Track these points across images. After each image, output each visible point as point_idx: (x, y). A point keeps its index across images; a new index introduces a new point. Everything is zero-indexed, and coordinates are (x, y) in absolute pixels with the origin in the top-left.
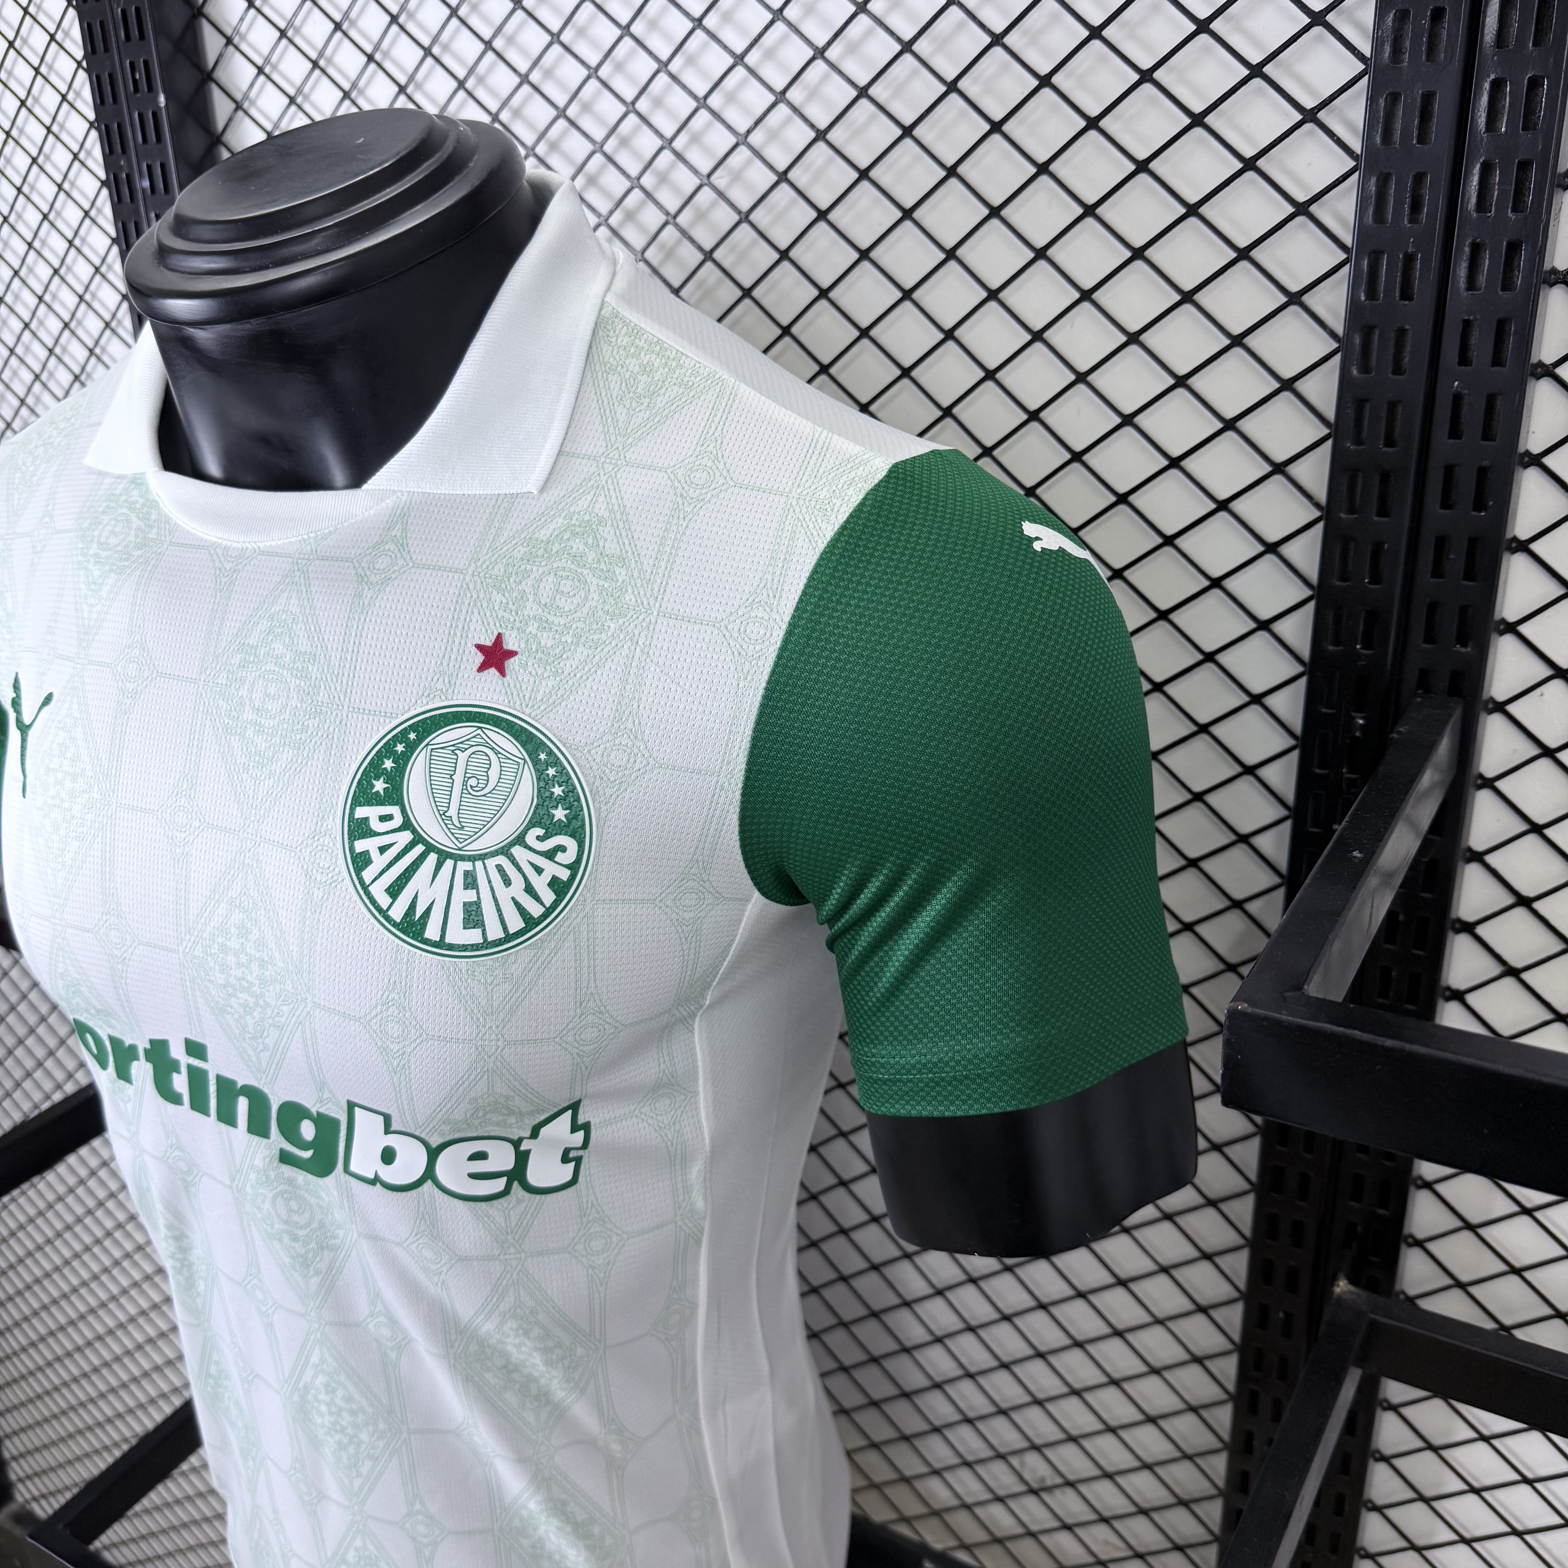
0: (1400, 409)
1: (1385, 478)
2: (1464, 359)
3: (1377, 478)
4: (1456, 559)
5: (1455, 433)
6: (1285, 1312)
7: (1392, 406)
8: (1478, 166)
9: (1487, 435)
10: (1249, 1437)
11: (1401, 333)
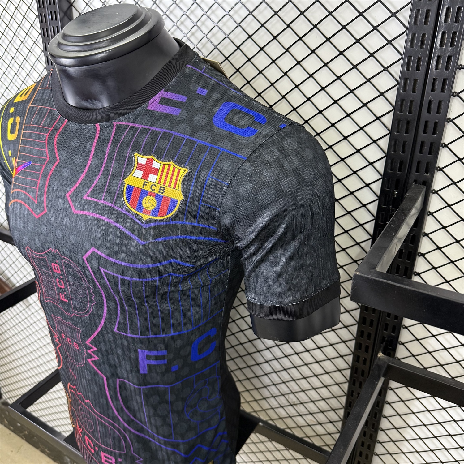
0: (414, 103)
1: (408, 123)
2: (433, 90)
3: (406, 122)
4: (426, 148)
5: (429, 111)
6: (365, 358)
7: (412, 102)
8: (441, 33)
9: (438, 112)
10: (353, 392)
11: (416, 81)
